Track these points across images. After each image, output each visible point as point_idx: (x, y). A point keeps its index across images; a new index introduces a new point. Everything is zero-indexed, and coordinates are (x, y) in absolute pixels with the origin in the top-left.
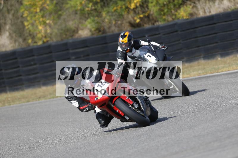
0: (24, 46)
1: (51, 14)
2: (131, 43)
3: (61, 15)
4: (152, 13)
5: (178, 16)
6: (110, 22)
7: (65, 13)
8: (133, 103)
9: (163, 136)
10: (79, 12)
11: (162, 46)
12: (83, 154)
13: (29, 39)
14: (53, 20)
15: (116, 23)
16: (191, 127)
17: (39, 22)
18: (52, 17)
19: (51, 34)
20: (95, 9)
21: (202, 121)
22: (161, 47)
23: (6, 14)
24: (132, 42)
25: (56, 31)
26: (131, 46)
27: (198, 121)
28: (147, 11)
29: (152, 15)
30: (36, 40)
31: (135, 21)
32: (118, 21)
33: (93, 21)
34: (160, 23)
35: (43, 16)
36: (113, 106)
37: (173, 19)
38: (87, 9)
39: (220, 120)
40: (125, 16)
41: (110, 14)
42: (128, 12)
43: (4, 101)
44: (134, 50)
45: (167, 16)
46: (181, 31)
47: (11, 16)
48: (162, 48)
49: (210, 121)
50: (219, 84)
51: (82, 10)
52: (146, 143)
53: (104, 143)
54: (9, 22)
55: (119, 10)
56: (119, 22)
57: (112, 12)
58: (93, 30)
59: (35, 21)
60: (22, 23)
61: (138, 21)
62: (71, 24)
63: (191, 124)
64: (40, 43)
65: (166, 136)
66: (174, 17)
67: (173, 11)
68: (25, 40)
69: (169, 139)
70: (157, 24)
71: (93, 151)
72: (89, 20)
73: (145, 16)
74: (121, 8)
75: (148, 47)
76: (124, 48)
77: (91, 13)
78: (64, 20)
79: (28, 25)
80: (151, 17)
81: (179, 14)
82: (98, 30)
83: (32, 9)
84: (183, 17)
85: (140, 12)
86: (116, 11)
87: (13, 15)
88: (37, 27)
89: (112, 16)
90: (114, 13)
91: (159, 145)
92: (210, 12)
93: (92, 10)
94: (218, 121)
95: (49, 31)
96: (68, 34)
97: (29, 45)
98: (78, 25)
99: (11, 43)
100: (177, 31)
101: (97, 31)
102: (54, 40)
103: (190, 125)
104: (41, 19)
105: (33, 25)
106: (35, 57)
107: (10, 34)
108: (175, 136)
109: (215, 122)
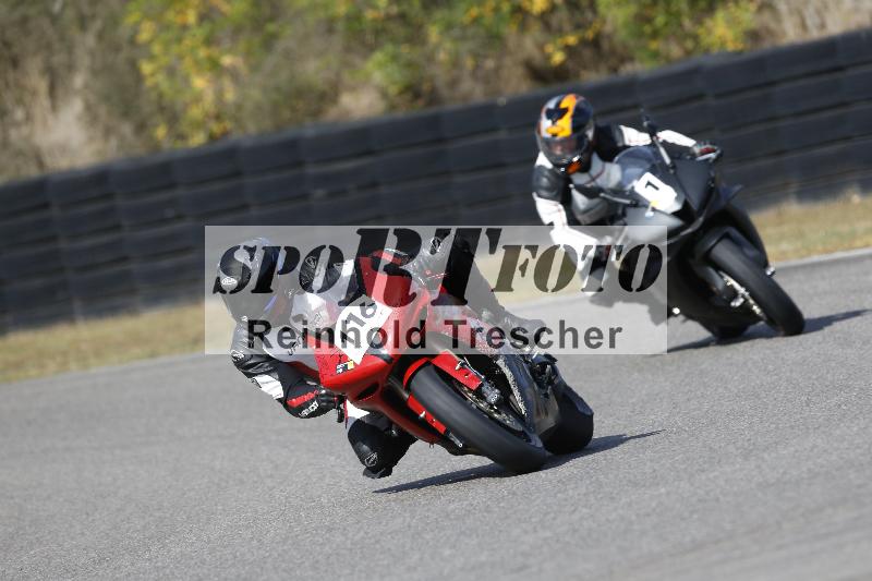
0: (138, 149)
1: (237, 31)
2: (586, 136)
3: (274, 37)
4: (608, 28)
5: (706, 40)
6: (456, 63)
7: (288, 31)
8: (482, 385)
9: (648, 484)
10: (340, 26)
11: (703, 147)
12: (351, 550)
13: (156, 126)
14: (248, 54)
15: (477, 67)
16: (751, 451)
17: (197, 63)
18: (242, 45)
19: (239, 107)
20: (402, 17)
21: (792, 427)
22: (697, 150)
23: (74, 33)
24: (590, 134)
25: (256, 94)
26: (586, 151)
27: (777, 428)
28: (591, 23)
29: (609, 37)
30: (184, 127)
31: (548, 57)
32: (486, 57)
33: (395, 58)
34: (641, 68)
35: (210, 41)
36: (407, 396)
37: (688, 53)
38: (369, 15)
39: (858, 424)
40: (512, 42)
41: (456, 32)
42: (523, 27)
43: (65, 354)
44: (597, 163)
45: (667, 39)
46: (718, 96)
47: (90, 40)
48: (703, 153)
49: (822, 429)
50: (855, 291)
51: (354, 18)
52: (584, 510)
53: (428, 510)
54: (84, 61)
55: (489, 18)
56: (490, 64)
57: (464, 28)
58: (393, 90)
59: (181, 57)
60: (133, 65)
61: (558, 58)
62: (314, 70)
63: (749, 440)
64: (198, 139)
65: (658, 484)
66: (689, 44)
67: (687, 23)
68: (141, 128)
69: (668, 493)
70: (628, 70)
71: (389, 537)
72: (379, 56)
73: (583, 42)
74: (497, 10)
75: (649, 151)
76: (561, 158)
77: (384, 30)
78: (287, 54)
79: (153, 75)
80: (605, 45)
81: (709, 32)
82: (413, 91)
83: (171, 16)
84: (723, 43)
85: (567, 27)
86: (476, 21)
87: (100, 36)
88: (186, 80)
89: (463, 38)
90: (471, 31)
91: (634, 518)
92: (823, 26)
93: (389, 18)
94: (848, 427)
95: (230, 95)
96: (301, 105)
97: (156, 148)
98: (338, 74)
99: (91, 139)
100: (700, 96)
101: (408, 96)
102: (250, 130)
103: (746, 444)
104: (202, 53)
105: (171, 72)
106: (180, 192)
107: (88, 107)
108: (692, 485)
109: (838, 432)
